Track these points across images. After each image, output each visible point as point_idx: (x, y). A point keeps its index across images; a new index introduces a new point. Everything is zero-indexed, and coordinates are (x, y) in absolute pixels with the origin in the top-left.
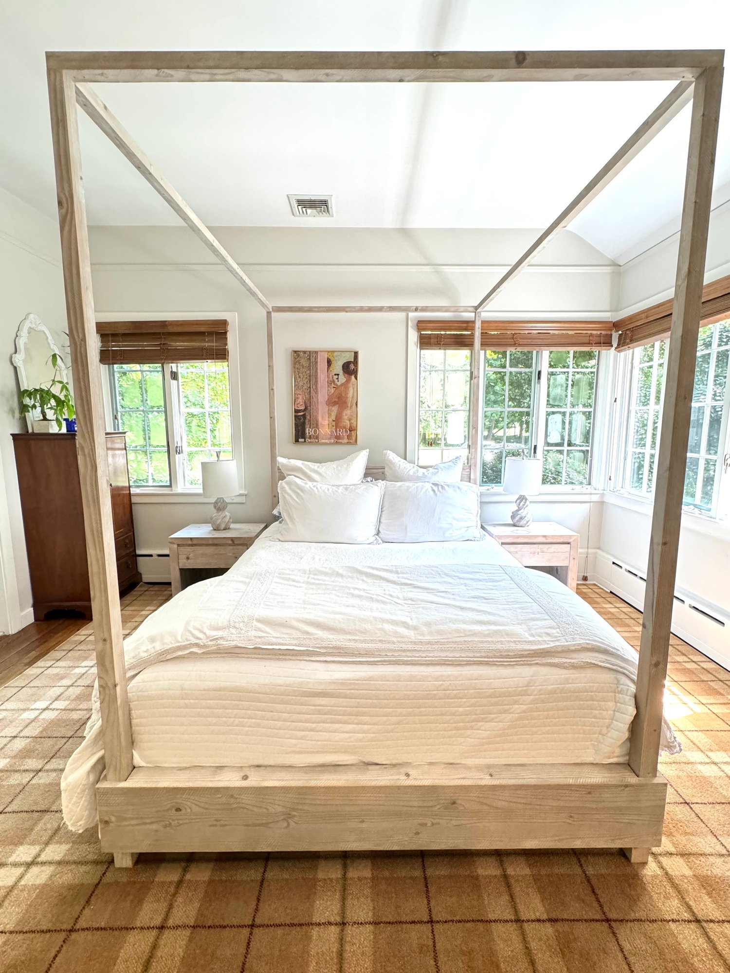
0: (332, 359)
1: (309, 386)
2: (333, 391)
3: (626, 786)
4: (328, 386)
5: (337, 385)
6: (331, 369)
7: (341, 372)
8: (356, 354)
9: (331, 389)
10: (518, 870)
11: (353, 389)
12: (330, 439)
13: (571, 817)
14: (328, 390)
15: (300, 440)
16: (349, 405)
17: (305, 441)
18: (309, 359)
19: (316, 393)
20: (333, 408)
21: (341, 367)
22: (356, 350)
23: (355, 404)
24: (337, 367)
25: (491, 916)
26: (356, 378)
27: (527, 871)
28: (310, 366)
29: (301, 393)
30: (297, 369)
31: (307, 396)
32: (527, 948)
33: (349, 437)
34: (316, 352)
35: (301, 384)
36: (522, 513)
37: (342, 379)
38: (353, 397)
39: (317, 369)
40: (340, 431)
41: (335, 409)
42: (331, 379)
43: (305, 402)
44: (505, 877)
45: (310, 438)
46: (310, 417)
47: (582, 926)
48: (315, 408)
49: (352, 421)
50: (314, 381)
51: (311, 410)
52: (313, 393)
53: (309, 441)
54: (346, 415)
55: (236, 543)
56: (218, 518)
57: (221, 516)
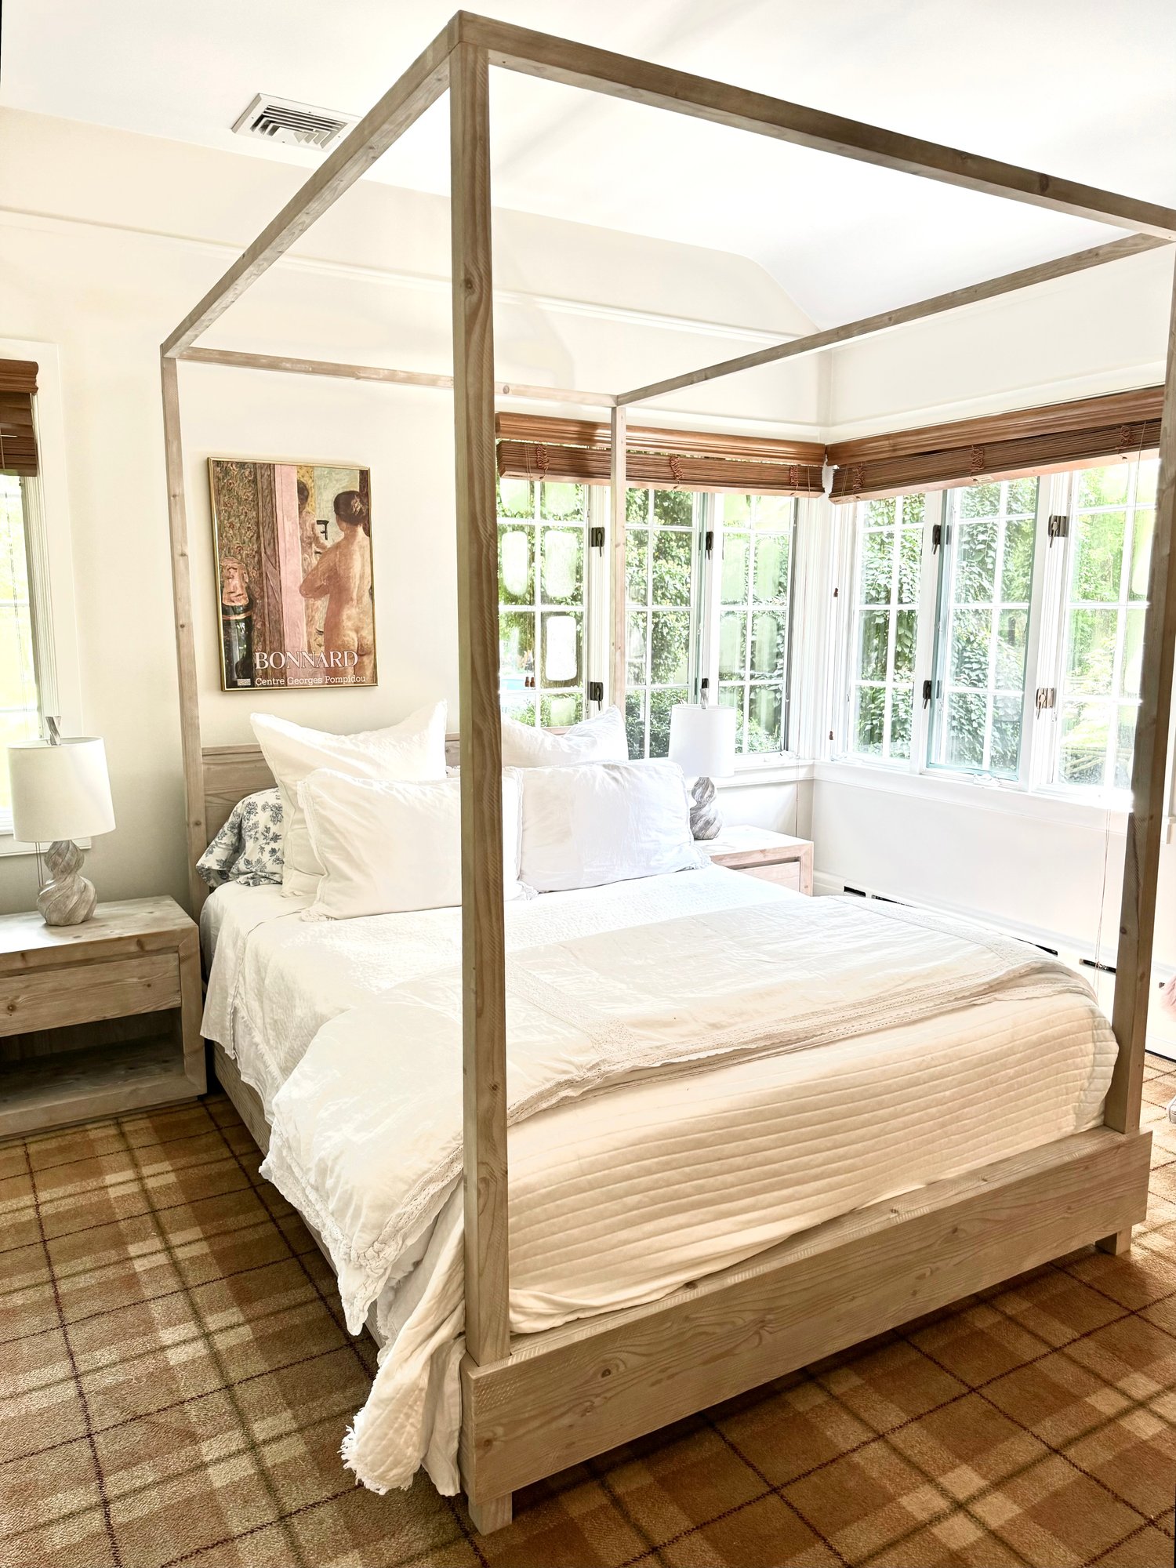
0: (309, 483)
1: (255, 547)
2: (315, 562)
3: (1118, 1147)
4: (304, 551)
5: (324, 547)
6: (308, 508)
7: (331, 517)
8: (364, 475)
9: (310, 556)
10: (1016, 1306)
11: (363, 556)
12: (314, 675)
13: (1069, 1208)
14: (305, 559)
15: (241, 682)
16: (355, 596)
17: (253, 685)
18: (255, 481)
19: (276, 565)
20: (319, 603)
21: (331, 505)
22: (365, 466)
23: (367, 594)
24: (323, 505)
25: (1028, 1358)
26: (368, 532)
27: (1026, 1305)
28: (255, 500)
29: (236, 565)
30: (225, 505)
31: (255, 574)
32: (1083, 1367)
33: (358, 669)
34: (271, 467)
35: (236, 542)
36: (709, 811)
37: (335, 534)
38: (362, 577)
39: (273, 507)
40: (336, 656)
41: (322, 605)
42: (309, 533)
43: (248, 588)
44: (1010, 1319)
45: (265, 675)
46: (264, 624)
47: (1116, 1327)
48: (273, 601)
49: (364, 633)
50: (268, 536)
51: (263, 606)
52: (267, 567)
53: (264, 682)
54: (349, 618)
55: (148, 948)
56: (69, 893)
57: (75, 888)
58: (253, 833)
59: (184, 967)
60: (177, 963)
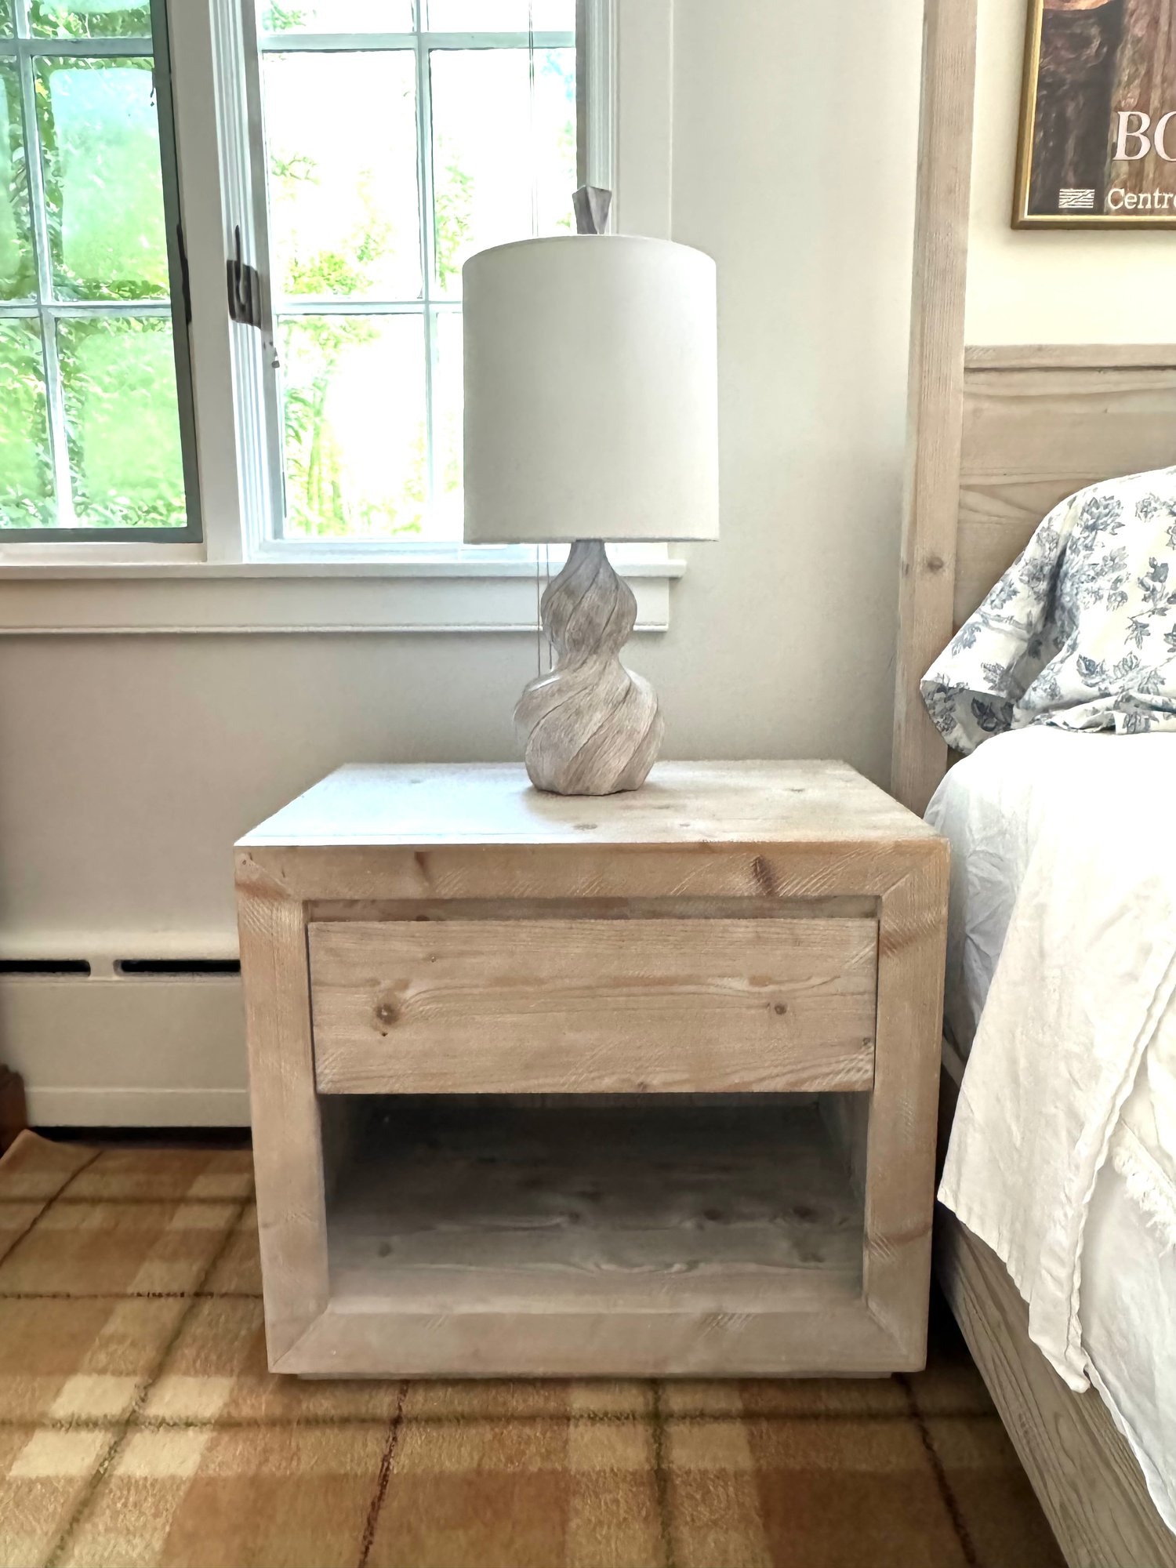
17: (1101, 208)
45: (1136, 180)
46: (1154, 23)
53: (1131, 202)
55: (788, 888)
56: (582, 701)
57: (602, 690)
58: (1104, 583)
59: (892, 967)
60: (869, 951)
